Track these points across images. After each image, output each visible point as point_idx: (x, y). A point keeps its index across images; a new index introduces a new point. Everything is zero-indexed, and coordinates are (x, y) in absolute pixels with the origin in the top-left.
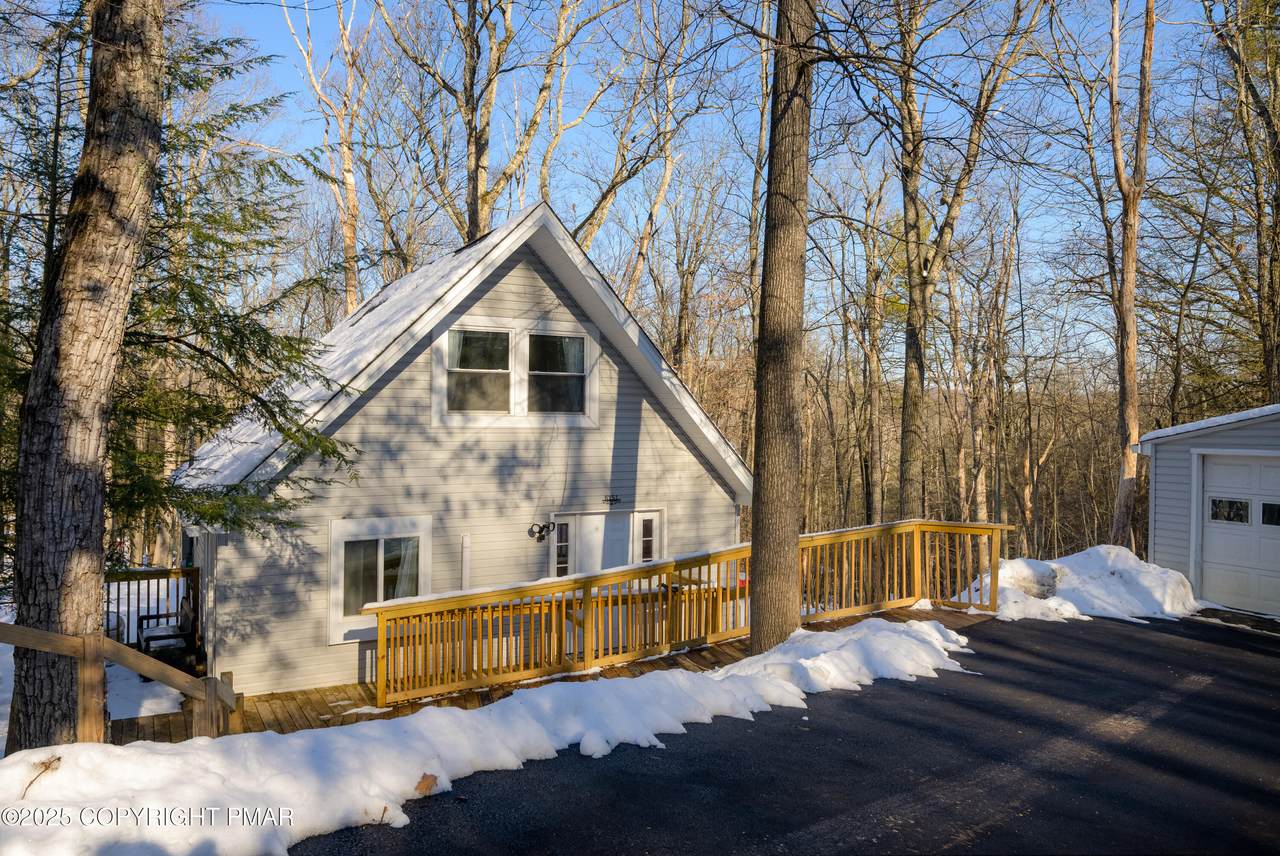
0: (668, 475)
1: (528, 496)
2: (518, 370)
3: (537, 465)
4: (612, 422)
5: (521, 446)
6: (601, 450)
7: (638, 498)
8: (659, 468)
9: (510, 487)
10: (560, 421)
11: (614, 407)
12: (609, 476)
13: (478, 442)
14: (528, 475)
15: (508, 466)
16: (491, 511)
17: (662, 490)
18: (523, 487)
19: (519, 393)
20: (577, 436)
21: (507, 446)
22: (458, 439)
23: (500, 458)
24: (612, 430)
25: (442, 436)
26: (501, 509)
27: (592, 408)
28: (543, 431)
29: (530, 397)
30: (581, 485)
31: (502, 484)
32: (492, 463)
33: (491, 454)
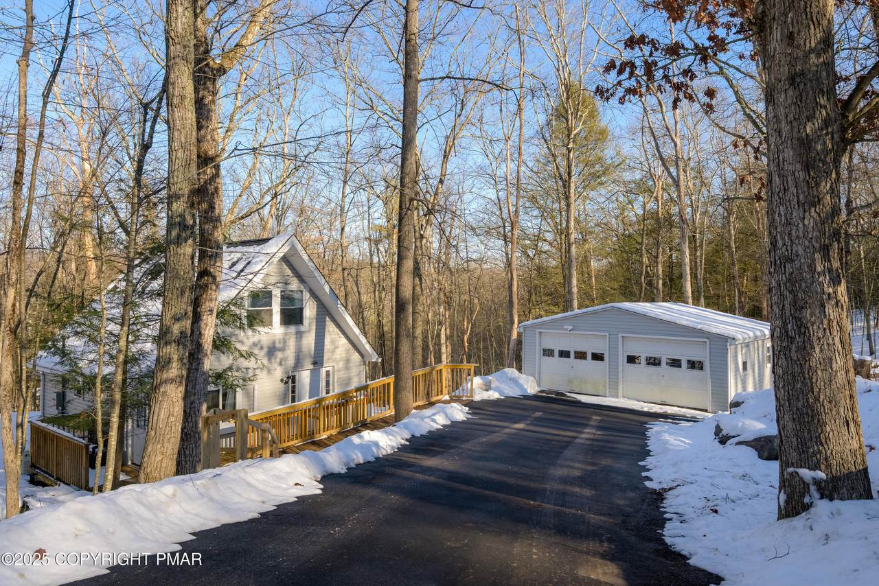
0: (337, 350)
1: (280, 364)
2: (276, 307)
3: (283, 349)
4: (314, 327)
5: (277, 342)
6: (309, 341)
7: (324, 362)
8: (333, 347)
9: (273, 360)
10: (292, 329)
11: (315, 321)
12: (313, 352)
13: (259, 341)
14: (280, 355)
15: (272, 351)
16: (265, 372)
17: (334, 357)
18: (278, 360)
19: (277, 318)
20: (299, 335)
21: (272, 342)
22: (251, 341)
23: (269, 348)
24: (314, 331)
25: (245, 340)
26: (269, 371)
27: (306, 322)
28: (286, 334)
29: (281, 319)
30: (301, 357)
31: (269, 360)
32: (265, 350)
33: (265, 346)
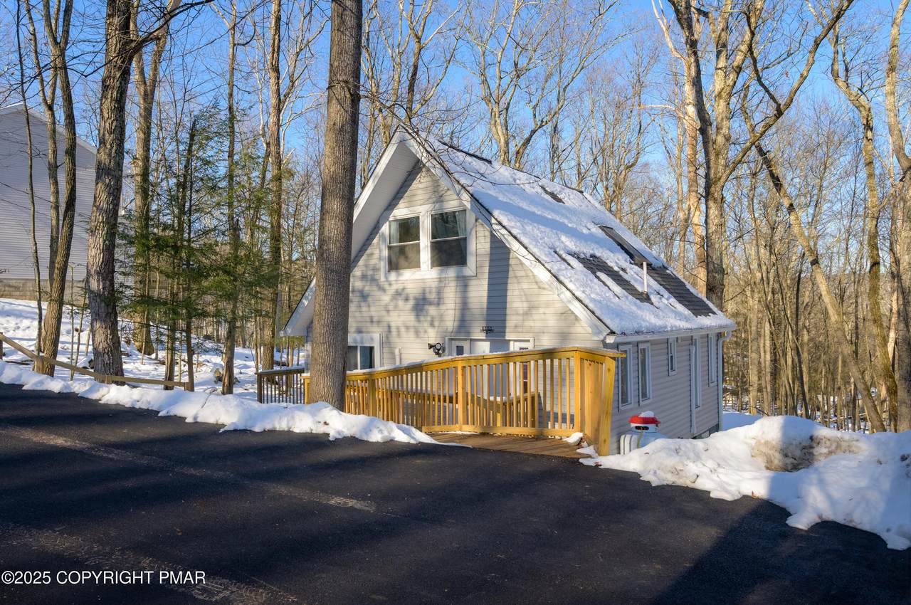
0: (534, 311)
1: (432, 325)
2: (425, 241)
3: (439, 302)
4: (487, 270)
5: (427, 291)
6: (479, 292)
7: (507, 330)
8: (525, 305)
9: (422, 318)
10: (452, 272)
11: (488, 258)
12: (484, 311)
13: (404, 289)
14: (432, 310)
15: (421, 304)
16: (412, 334)
17: (527, 324)
18: (429, 319)
19: (425, 255)
20: (464, 282)
21: (420, 291)
22: (394, 287)
23: (415, 299)
24: (486, 276)
25: (386, 286)
26: (417, 333)
27: (471, 261)
28: (440, 280)
29: (432, 258)
30: (467, 318)
31: (417, 316)
32: (411, 303)
33: (411, 296)
